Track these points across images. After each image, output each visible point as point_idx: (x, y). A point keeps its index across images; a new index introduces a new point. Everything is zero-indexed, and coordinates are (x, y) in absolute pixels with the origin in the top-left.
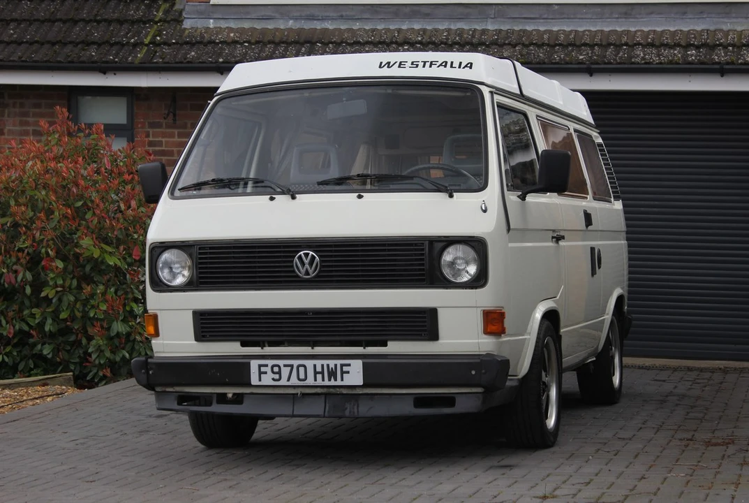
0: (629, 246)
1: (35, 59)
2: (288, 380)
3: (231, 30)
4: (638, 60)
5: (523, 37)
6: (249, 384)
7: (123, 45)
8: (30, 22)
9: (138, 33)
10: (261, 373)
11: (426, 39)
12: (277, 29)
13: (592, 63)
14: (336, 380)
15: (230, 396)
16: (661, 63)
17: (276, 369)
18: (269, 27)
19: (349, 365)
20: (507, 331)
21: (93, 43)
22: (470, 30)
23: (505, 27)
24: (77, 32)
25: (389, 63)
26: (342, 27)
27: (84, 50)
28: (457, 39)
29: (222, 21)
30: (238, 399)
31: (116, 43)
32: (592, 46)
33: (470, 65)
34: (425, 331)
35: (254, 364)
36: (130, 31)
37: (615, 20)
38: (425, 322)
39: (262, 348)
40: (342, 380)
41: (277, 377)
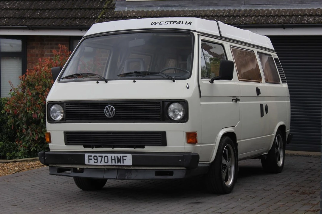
0: (291, 103)
1: (54, 25)
2: (101, 163)
3: (134, 11)
4: (305, 22)
5: (256, 12)
6: (84, 164)
7: (90, 19)
8: (54, 9)
9: (96, 13)
10: (89, 159)
11: (214, 14)
12: (152, 11)
13: (284, 24)
14: (120, 163)
15: (78, 169)
16: (315, 23)
17: (95, 158)
18: (150, 10)
19: (126, 156)
20: (198, 142)
21: (78, 18)
22: (234, 10)
23: (248, 9)
24: (72, 14)
25: (155, 22)
26: (180, 10)
27: (74, 21)
28: (227, 14)
29: (130, 8)
30: (82, 171)
31: (87, 18)
32: (285, 16)
33: (190, 23)
34: (160, 141)
35: (87, 155)
36: (93, 13)
37: (297, 5)
38: (160, 137)
39: (92, 148)
40: (123, 163)
41: (96, 161)
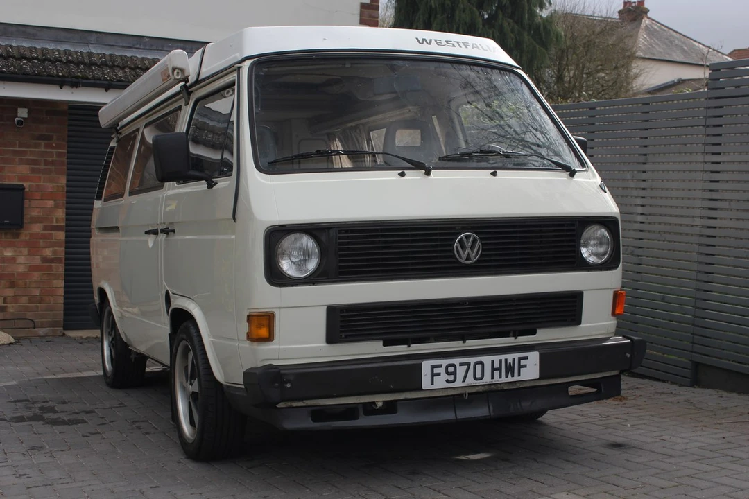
2: (464, 381)
6: (420, 389)
10: (433, 375)
15: (380, 404)
17: (451, 370)
19: (526, 358)
22: (77, 52)
23: (108, 52)
25: (424, 40)
28: (69, 58)
30: (390, 407)
35: (426, 365)
40: (519, 375)
41: (451, 377)
